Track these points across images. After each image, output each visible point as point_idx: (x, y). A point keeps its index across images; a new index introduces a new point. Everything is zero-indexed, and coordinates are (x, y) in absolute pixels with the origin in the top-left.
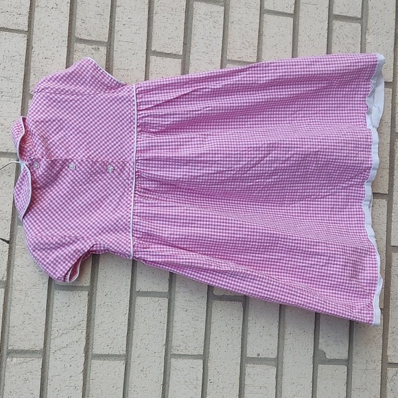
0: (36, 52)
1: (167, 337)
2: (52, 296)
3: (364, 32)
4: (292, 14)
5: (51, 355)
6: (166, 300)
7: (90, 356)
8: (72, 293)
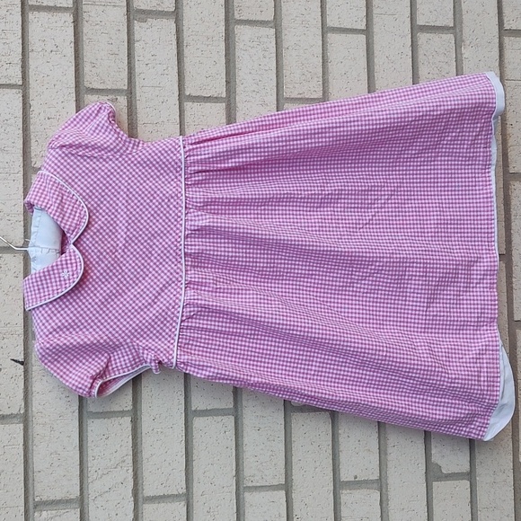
0: (36, 112)
1: (237, 465)
2: (84, 426)
3: (458, 44)
4: (363, 30)
5: (91, 504)
6: (232, 418)
7: (141, 500)
8: (110, 421)
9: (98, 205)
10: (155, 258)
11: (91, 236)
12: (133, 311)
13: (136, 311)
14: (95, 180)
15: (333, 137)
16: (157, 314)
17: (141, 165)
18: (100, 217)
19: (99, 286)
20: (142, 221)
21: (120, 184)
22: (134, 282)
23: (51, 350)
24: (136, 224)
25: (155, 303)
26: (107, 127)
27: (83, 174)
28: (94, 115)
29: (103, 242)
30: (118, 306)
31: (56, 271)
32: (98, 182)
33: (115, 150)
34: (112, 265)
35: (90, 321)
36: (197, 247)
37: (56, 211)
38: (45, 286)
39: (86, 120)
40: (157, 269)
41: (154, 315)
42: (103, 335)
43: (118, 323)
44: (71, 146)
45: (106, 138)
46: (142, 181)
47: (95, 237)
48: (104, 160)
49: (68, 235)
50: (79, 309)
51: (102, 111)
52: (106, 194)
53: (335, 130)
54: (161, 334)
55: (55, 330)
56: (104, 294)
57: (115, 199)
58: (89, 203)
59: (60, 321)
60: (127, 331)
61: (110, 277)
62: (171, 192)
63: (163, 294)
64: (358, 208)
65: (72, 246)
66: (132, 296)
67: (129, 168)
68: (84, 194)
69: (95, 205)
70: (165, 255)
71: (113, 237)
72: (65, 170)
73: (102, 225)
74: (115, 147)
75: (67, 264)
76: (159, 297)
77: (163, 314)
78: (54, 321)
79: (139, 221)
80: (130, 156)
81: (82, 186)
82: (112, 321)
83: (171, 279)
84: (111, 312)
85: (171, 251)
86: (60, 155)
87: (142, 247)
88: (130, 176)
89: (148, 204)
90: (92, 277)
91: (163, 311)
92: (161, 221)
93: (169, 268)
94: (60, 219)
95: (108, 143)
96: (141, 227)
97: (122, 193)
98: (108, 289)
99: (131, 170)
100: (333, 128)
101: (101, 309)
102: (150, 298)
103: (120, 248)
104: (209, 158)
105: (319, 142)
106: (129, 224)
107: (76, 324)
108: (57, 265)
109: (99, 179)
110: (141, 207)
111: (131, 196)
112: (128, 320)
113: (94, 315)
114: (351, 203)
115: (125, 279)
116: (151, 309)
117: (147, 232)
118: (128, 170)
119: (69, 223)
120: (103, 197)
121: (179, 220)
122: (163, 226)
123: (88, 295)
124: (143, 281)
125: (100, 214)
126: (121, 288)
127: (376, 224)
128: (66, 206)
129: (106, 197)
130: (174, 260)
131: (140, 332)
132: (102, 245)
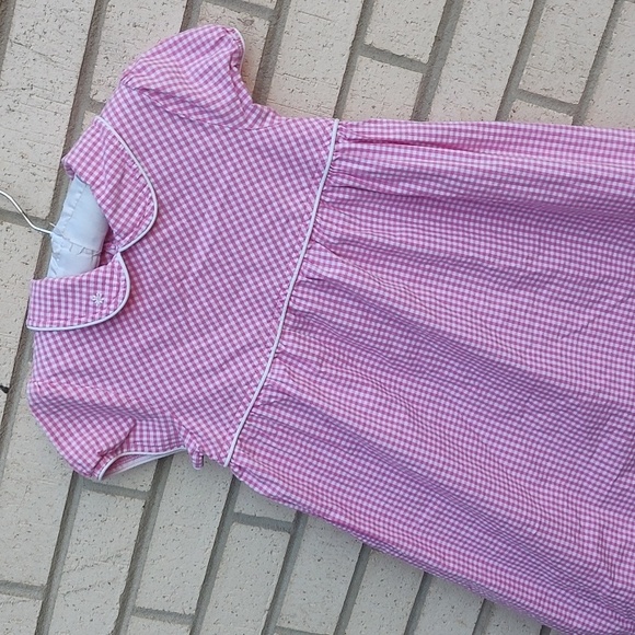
0: (117, 9)
1: (275, 597)
2: (76, 496)
5: (60, 598)
6: (287, 537)
7: (129, 608)
8: (113, 499)
9: (177, 200)
10: (242, 302)
11: (153, 248)
12: (186, 373)
13: (191, 374)
14: (182, 158)
15: (576, 195)
16: (220, 388)
17: (261, 152)
18: (175, 219)
19: (146, 324)
20: (238, 242)
21: (218, 175)
22: (200, 330)
23: (49, 400)
24: (226, 244)
25: (223, 370)
26: (224, 77)
27: (166, 144)
28: (208, 46)
29: (168, 260)
30: (166, 360)
31: (84, 290)
32: (186, 163)
33: (226, 119)
34: (173, 298)
35: (117, 372)
36: (309, 304)
37: (108, 197)
38: (63, 305)
39: (194, 51)
40: (239, 320)
41: (216, 387)
42: (132, 398)
43: (160, 385)
44: (157, 92)
45: (217, 94)
46: (254, 180)
47: (158, 249)
48: (205, 129)
49: (118, 238)
50: (106, 351)
51: (222, 44)
52: (194, 185)
53: (583, 185)
54: (218, 416)
55: (62, 372)
56: (150, 339)
57: (205, 196)
58: (163, 192)
59: (74, 362)
60: (169, 400)
61: (166, 315)
62: (294, 209)
63: (237, 359)
64: (571, 303)
65: (118, 258)
66: (190, 351)
67: (240, 152)
68: (159, 177)
69: (172, 199)
70: (258, 302)
71: (186, 254)
72: (138, 128)
73: (174, 233)
74: (227, 114)
75: (104, 284)
76: (231, 363)
77: (230, 389)
78: (64, 359)
79: (233, 241)
80: (247, 134)
81: (159, 162)
82: (152, 379)
83: (256, 341)
84: (153, 366)
85: (269, 300)
86: (136, 103)
87: (226, 281)
88: (239, 166)
89: (253, 218)
90: (137, 308)
91: (231, 385)
92: (266, 249)
93: (258, 324)
94: (110, 211)
95: (218, 105)
96: (234, 251)
97: (218, 190)
98: (158, 331)
99: (242, 157)
100: (582, 181)
101: (140, 359)
102: (217, 361)
103: (193, 274)
104: (370, 172)
105: (550, 197)
106: (216, 242)
107: (96, 371)
108: (88, 282)
109: (187, 159)
110: (242, 220)
111: (231, 198)
112: (176, 384)
113: (126, 365)
114: (564, 294)
115: (187, 323)
116: (214, 378)
117: (240, 261)
118: (238, 156)
119: (122, 221)
120: (187, 187)
121: (294, 255)
122: (267, 259)
123: (126, 333)
124: (214, 333)
125: (176, 214)
126: (177, 335)
127: (590, 335)
128: (125, 191)
129: (192, 189)
130: (268, 313)
131: (188, 406)
132: (166, 264)
